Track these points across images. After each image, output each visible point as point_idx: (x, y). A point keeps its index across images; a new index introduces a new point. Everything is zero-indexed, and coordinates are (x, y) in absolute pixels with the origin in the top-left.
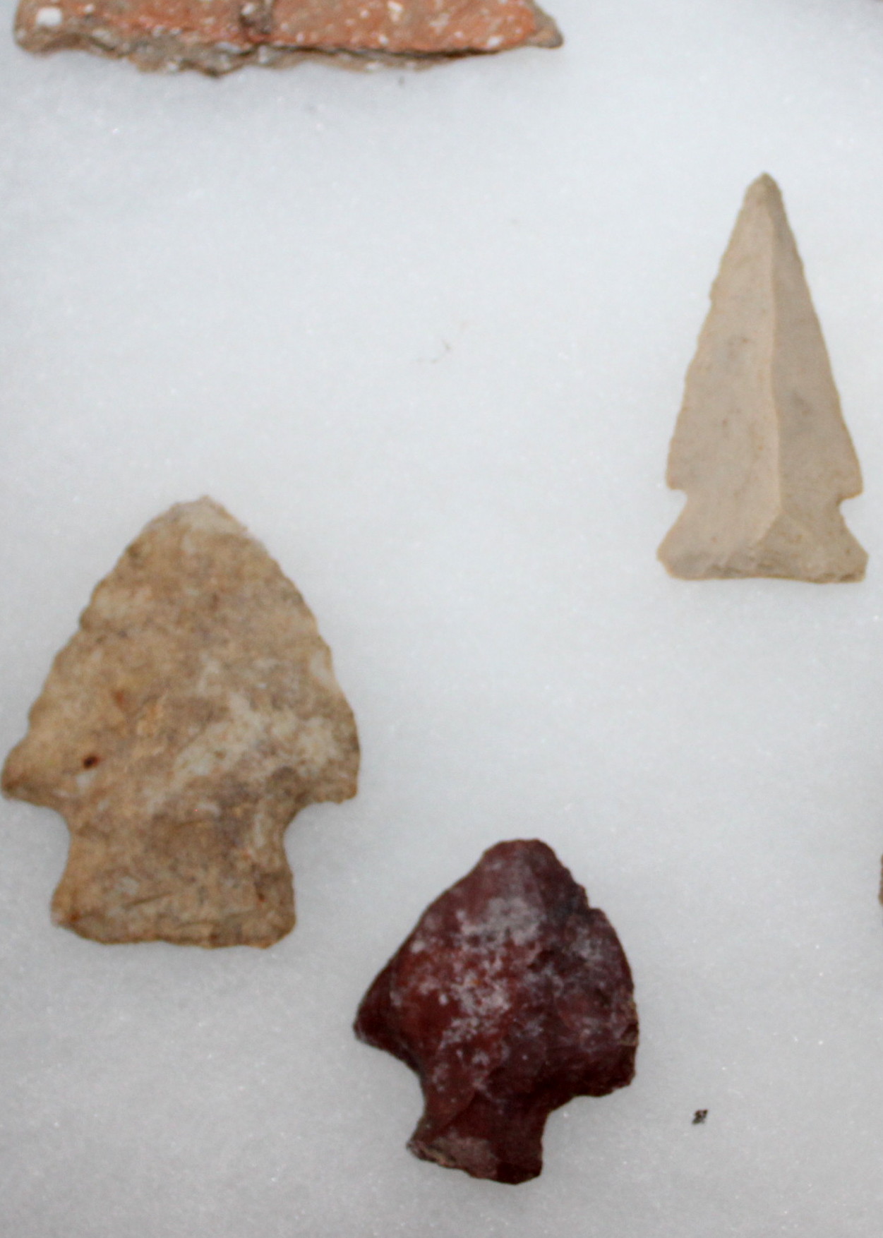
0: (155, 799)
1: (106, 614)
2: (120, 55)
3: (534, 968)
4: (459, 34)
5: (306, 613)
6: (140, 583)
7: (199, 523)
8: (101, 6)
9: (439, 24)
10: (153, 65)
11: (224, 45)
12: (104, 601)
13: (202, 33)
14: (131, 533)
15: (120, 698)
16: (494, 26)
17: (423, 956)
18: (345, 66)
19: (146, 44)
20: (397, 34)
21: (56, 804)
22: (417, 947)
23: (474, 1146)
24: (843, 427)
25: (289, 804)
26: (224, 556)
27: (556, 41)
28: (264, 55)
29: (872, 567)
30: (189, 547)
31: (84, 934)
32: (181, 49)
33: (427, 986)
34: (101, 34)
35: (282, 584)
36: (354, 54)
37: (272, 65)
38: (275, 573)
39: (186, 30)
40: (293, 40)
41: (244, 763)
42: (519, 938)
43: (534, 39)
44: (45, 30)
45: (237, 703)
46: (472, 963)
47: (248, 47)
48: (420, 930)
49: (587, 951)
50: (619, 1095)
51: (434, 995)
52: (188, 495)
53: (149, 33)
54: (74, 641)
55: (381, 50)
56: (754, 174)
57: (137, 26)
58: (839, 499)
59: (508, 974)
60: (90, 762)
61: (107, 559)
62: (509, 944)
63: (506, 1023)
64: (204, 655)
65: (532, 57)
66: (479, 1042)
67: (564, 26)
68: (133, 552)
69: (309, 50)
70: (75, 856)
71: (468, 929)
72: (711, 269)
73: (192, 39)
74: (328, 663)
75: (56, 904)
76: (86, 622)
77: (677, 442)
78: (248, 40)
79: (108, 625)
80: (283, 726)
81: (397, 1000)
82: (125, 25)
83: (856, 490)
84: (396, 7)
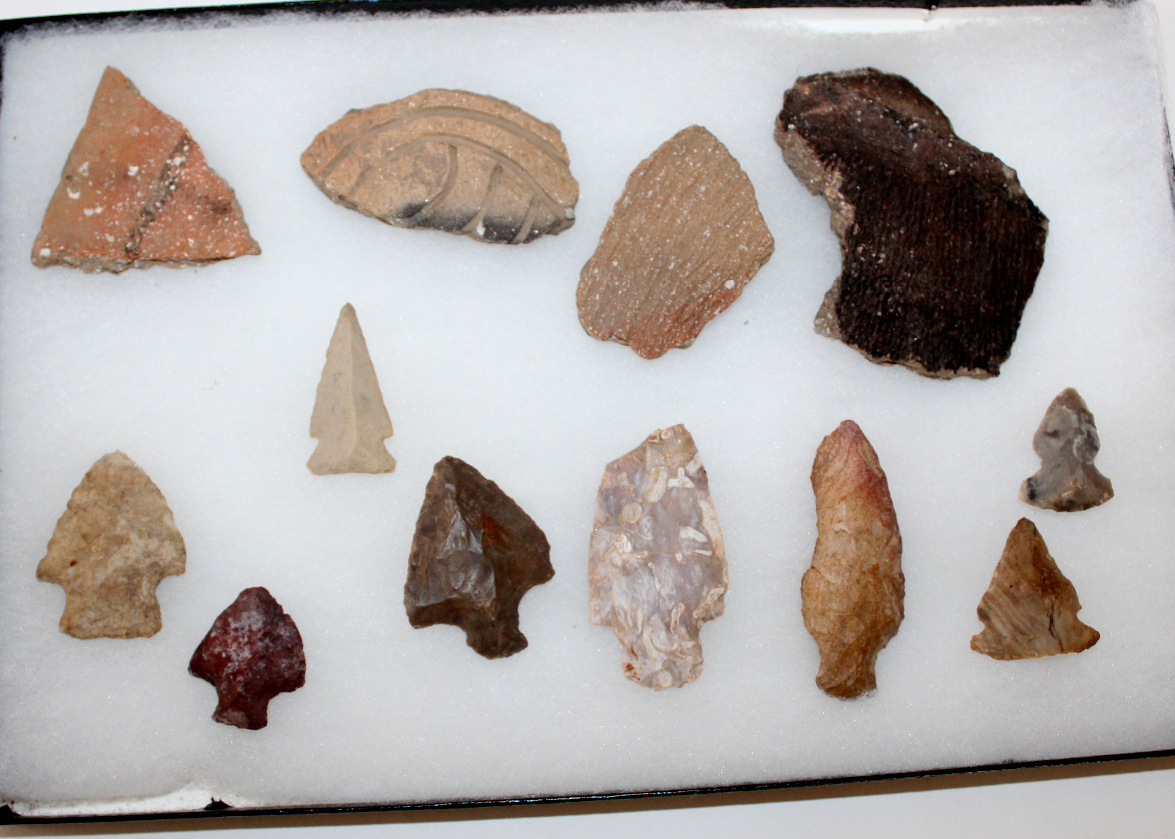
0: (101, 576)
1: (78, 502)
2: (76, 267)
3: (260, 640)
4: (217, 251)
5: (162, 497)
6: (91, 488)
7: (116, 462)
8: (67, 247)
9: (209, 247)
10: (90, 270)
11: (119, 260)
13: (110, 256)
14: (87, 469)
15: (85, 536)
16: (232, 247)
17: (216, 638)
18: (171, 267)
19: (86, 262)
20: (192, 252)
21: (60, 582)
22: (213, 635)
23: (238, 715)
24: (384, 408)
25: (157, 577)
26: (127, 475)
27: (258, 252)
28: (137, 263)
29: (398, 466)
30: (112, 472)
31: (74, 636)
32: (101, 263)
33: (217, 650)
34: (67, 258)
35: (152, 486)
36: (174, 261)
37: (141, 267)
38: (149, 481)
39: (103, 255)
40: (149, 256)
41: (137, 561)
42: (255, 628)
43: (249, 251)
44: (44, 258)
45: (134, 536)
46: (236, 639)
47: (130, 260)
48: (215, 627)
49: (283, 632)
50: (299, 691)
51: (220, 654)
52: (111, 450)
53: (88, 257)
54: (65, 514)
55: (186, 259)
56: (344, 303)
57: (82, 254)
58: (383, 439)
59: (250, 643)
60: (73, 564)
61: (78, 479)
62: (250, 631)
63: (250, 663)
64: (119, 517)
65: (248, 260)
66: (239, 672)
67: (262, 245)
68: (89, 475)
69: (155, 260)
70: (69, 603)
71: (233, 626)
72: (327, 345)
73: (106, 258)
74: (172, 518)
75: (61, 624)
76: (70, 506)
77: (314, 417)
78: (130, 257)
79: (79, 506)
80: (153, 544)
81: (205, 656)
82: (77, 254)
83: (390, 434)
84: (191, 241)
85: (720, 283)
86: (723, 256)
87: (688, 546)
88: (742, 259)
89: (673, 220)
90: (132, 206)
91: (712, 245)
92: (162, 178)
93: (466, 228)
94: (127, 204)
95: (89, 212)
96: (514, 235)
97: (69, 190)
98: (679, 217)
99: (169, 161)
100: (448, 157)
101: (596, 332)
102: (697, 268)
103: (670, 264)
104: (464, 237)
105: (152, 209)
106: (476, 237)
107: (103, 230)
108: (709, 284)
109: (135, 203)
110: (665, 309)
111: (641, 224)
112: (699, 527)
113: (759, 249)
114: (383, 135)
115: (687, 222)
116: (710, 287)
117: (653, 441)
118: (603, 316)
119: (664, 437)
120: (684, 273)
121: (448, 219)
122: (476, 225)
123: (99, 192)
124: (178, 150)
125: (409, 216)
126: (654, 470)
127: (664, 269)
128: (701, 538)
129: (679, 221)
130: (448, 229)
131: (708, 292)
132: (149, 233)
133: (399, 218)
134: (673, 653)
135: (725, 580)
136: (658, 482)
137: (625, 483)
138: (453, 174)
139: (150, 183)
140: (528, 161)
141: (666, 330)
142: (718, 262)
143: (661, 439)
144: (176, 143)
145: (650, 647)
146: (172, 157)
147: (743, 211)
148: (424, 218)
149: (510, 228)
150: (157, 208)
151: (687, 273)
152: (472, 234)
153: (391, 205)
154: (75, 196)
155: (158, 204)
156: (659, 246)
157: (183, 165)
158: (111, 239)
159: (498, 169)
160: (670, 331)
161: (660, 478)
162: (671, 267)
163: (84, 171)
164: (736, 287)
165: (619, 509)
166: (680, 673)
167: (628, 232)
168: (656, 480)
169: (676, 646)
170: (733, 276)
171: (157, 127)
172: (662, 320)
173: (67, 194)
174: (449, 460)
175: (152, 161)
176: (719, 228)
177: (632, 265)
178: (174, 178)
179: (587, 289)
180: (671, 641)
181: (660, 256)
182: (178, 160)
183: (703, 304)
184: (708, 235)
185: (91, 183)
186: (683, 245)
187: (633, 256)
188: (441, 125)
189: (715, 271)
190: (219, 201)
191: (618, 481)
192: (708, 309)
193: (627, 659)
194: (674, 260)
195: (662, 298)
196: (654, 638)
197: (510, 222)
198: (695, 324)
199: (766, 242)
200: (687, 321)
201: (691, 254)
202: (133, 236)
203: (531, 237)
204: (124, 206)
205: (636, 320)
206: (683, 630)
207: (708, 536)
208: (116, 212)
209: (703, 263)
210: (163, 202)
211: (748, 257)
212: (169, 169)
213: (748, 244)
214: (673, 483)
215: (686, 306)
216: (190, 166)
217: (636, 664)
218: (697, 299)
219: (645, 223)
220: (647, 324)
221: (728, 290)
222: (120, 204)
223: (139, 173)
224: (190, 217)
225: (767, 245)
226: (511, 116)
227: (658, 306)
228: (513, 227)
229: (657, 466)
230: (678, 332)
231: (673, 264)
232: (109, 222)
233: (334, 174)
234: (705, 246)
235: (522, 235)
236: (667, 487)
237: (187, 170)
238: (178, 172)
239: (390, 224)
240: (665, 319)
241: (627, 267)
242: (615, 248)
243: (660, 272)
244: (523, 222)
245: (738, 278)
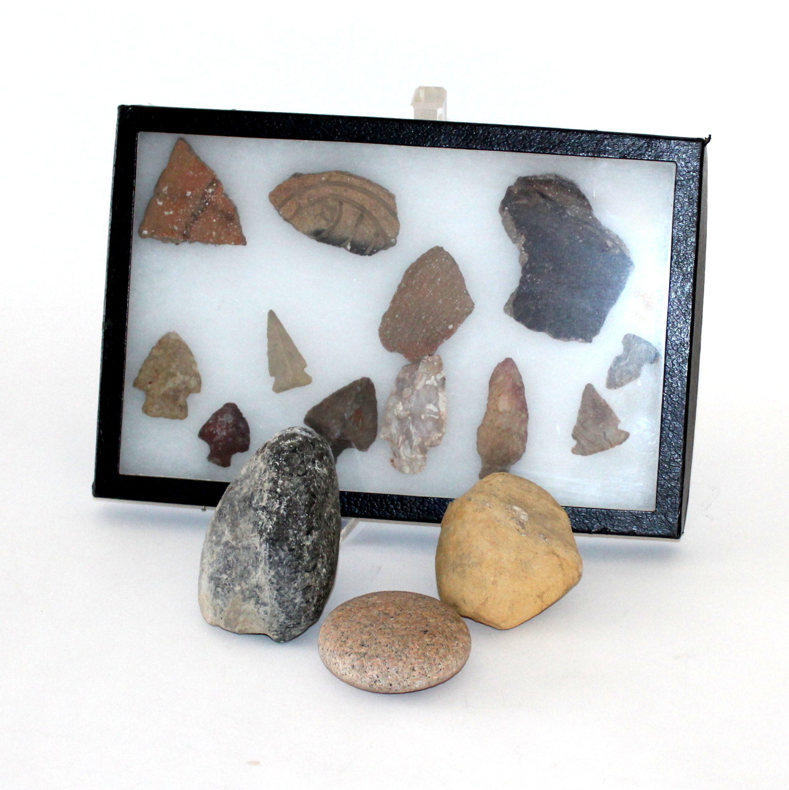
0: (162, 390)
1: (154, 354)
2: (159, 240)
3: (231, 428)
5: (193, 356)
6: (161, 348)
7: (173, 337)
8: (155, 231)
10: (166, 242)
11: (180, 239)
12: (154, 351)
13: (176, 237)
15: (156, 370)
17: (211, 424)
18: (204, 243)
19: (164, 238)
20: (214, 238)
21: (144, 390)
22: (211, 422)
23: (218, 460)
25: (187, 393)
26: (177, 344)
27: (245, 244)
28: (188, 240)
30: (171, 342)
31: (148, 414)
32: (171, 240)
33: (212, 429)
34: (156, 236)
35: (188, 350)
36: (206, 241)
37: (190, 242)
38: (187, 347)
39: (172, 236)
40: (194, 238)
41: (179, 385)
42: (229, 422)
43: (241, 243)
44: (144, 235)
45: (178, 374)
46: (220, 426)
47: (185, 239)
48: (211, 419)
49: (241, 426)
50: (246, 452)
51: (213, 431)
52: (171, 331)
53: (165, 236)
54: (148, 358)
55: (211, 241)
57: (162, 235)
59: (227, 429)
60: (150, 383)
61: (154, 342)
62: (227, 423)
63: (226, 438)
64: (172, 364)
65: (240, 247)
66: (220, 441)
67: (247, 240)
68: (160, 342)
69: (197, 241)
70: (147, 400)
71: (220, 419)
73: (173, 238)
74: (196, 366)
75: (143, 409)
76: (150, 355)
79: (154, 356)
80: (187, 378)
81: (206, 431)
82: (160, 235)
83: (306, 366)
84: (214, 233)
87: (428, 413)
90: (187, 211)
92: (203, 198)
93: (343, 245)
94: (185, 210)
95: (166, 213)
96: (365, 250)
97: (157, 200)
99: (206, 190)
100: (338, 207)
104: (342, 248)
105: (196, 214)
106: (346, 249)
107: (173, 223)
109: (189, 210)
114: (308, 192)
121: (335, 239)
122: (348, 244)
123: (172, 203)
124: (211, 185)
125: (317, 235)
130: (334, 244)
132: (195, 227)
134: (412, 459)
138: (340, 217)
139: (197, 201)
140: (376, 213)
144: (210, 181)
145: (402, 454)
146: (208, 189)
148: (324, 237)
149: (363, 247)
150: (199, 214)
152: (345, 247)
153: (308, 228)
154: (160, 203)
155: (200, 212)
157: (212, 193)
158: (176, 228)
159: (362, 216)
161: (423, 379)
163: (165, 191)
166: (414, 468)
169: (413, 456)
171: (201, 173)
173: (157, 202)
175: (198, 189)
178: (208, 199)
180: (412, 453)
182: (210, 190)
185: (168, 198)
188: (336, 191)
190: (229, 214)
193: (392, 456)
196: (405, 450)
197: (364, 244)
202: (187, 227)
203: (372, 253)
204: (184, 212)
206: (418, 450)
208: (179, 215)
210: (202, 211)
212: (206, 194)
214: (428, 382)
216: (216, 194)
217: (396, 461)
222: (182, 210)
223: (191, 195)
224: (214, 220)
226: (371, 189)
228: (365, 246)
232: (176, 219)
233: (284, 207)
235: (368, 251)
237: (215, 196)
238: (210, 196)
244: (369, 244)
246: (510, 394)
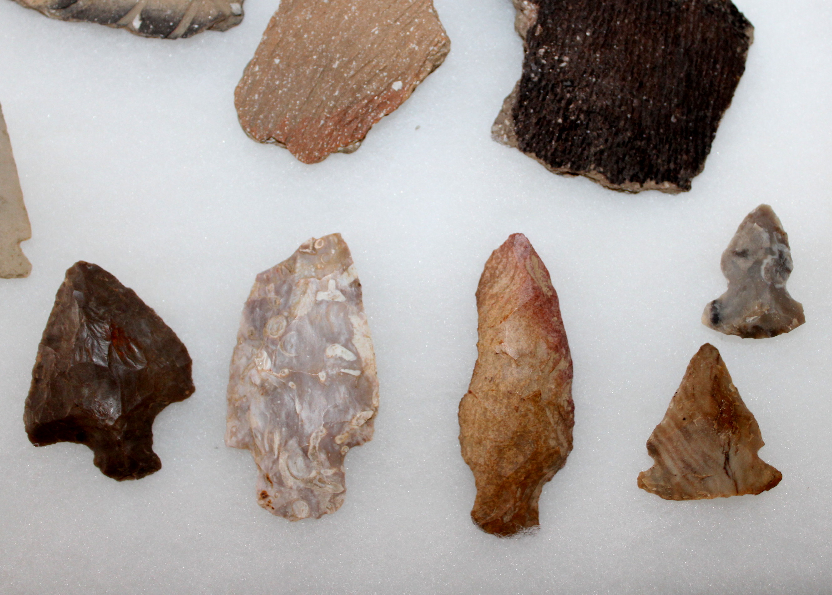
29: (34, 271)
58: (19, 242)
83: (28, 237)
85: (387, 84)
86: (392, 55)
87: (334, 366)
88: (412, 60)
89: (340, 16)
91: (380, 44)
93: (122, 21)
96: (173, 28)
98: (346, 13)
101: (253, 134)
102: (362, 68)
103: (335, 62)
104: (122, 31)
106: (132, 31)
108: (374, 85)
110: (326, 110)
111: (305, 20)
112: (348, 345)
113: (431, 48)
115: (355, 18)
116: (375, 87)
117: (304, 250)
118: (261, 116)
119: (317, 247)
120: (349, 73)
121: (104, 11)
122: (133, 18)
125: (64, 8)
126: (302, 281)
127: (327, 68)
128: (349, 356)
129: (346, 17)
130: (103, 22)
131: (373, 93)
133: (54, 9)
134: (311, 481)
135: (375, 402)
136: (306, 295)
137: (272, 295)
141: (326, 132)
142: (385, 62)
143: (314, 248)
145: (285, 474)
147: (416, 8)
148: (80, 9)
149: (168, 22)
151: (352, 73)
152: (128, 27)
156: (323, 43)
160: (330, 134)
161: (309, 291)
162: (335, 66)
164: (403, 88)
165: (264, 322)
166: (318, 503)
167: (292, 28)
168: (304, 293)
169: (313, 474)
170: (402, 76)
172: (322, 122)
174: (82, 265)
176: (389, 25)
177: (294, 63)
179: (246, 87)
180: (309, 468)
181: (324, 54)
183: (367, 105)
184: (377, 32)
186: (349, 43)
187: (296, 53)
189: (382, 71)
191: (265, 293)
192: (372, 111)
193: (262, 486)
194: (339, 59)
195: (324, 98)
196: (290, 464)
197: (169, 16)
198: (357, 126)
199: (438, 42)
200: (350, 122)
201: (356, 53)
203: (190, 32)
205: (295, 121)
206: (322, 456)
207: (357, 354)
209: (369, 62)
211: (418, 57)
213: (419, 43)
214: (322, 296)
215: (349, 107)
217: (271, 492)
218: (361, 101)
219: (310, 19)
220: (307, 126)
221: (394, 91)
225: (440, 45)
227: (319, 107)
228: (172, 21)
229: (306, 277)
230: (339, 135)
231: (337, 63)
234: (372, 44)
235: (181, 30)
236: (316, 300)
239: (47, 16)
240: (326, 122)
241: (288, 65)
242: (278, 44)
243: (323, 71)
244: (183, 16)
245: (407, 79)
246: (530, 313)
